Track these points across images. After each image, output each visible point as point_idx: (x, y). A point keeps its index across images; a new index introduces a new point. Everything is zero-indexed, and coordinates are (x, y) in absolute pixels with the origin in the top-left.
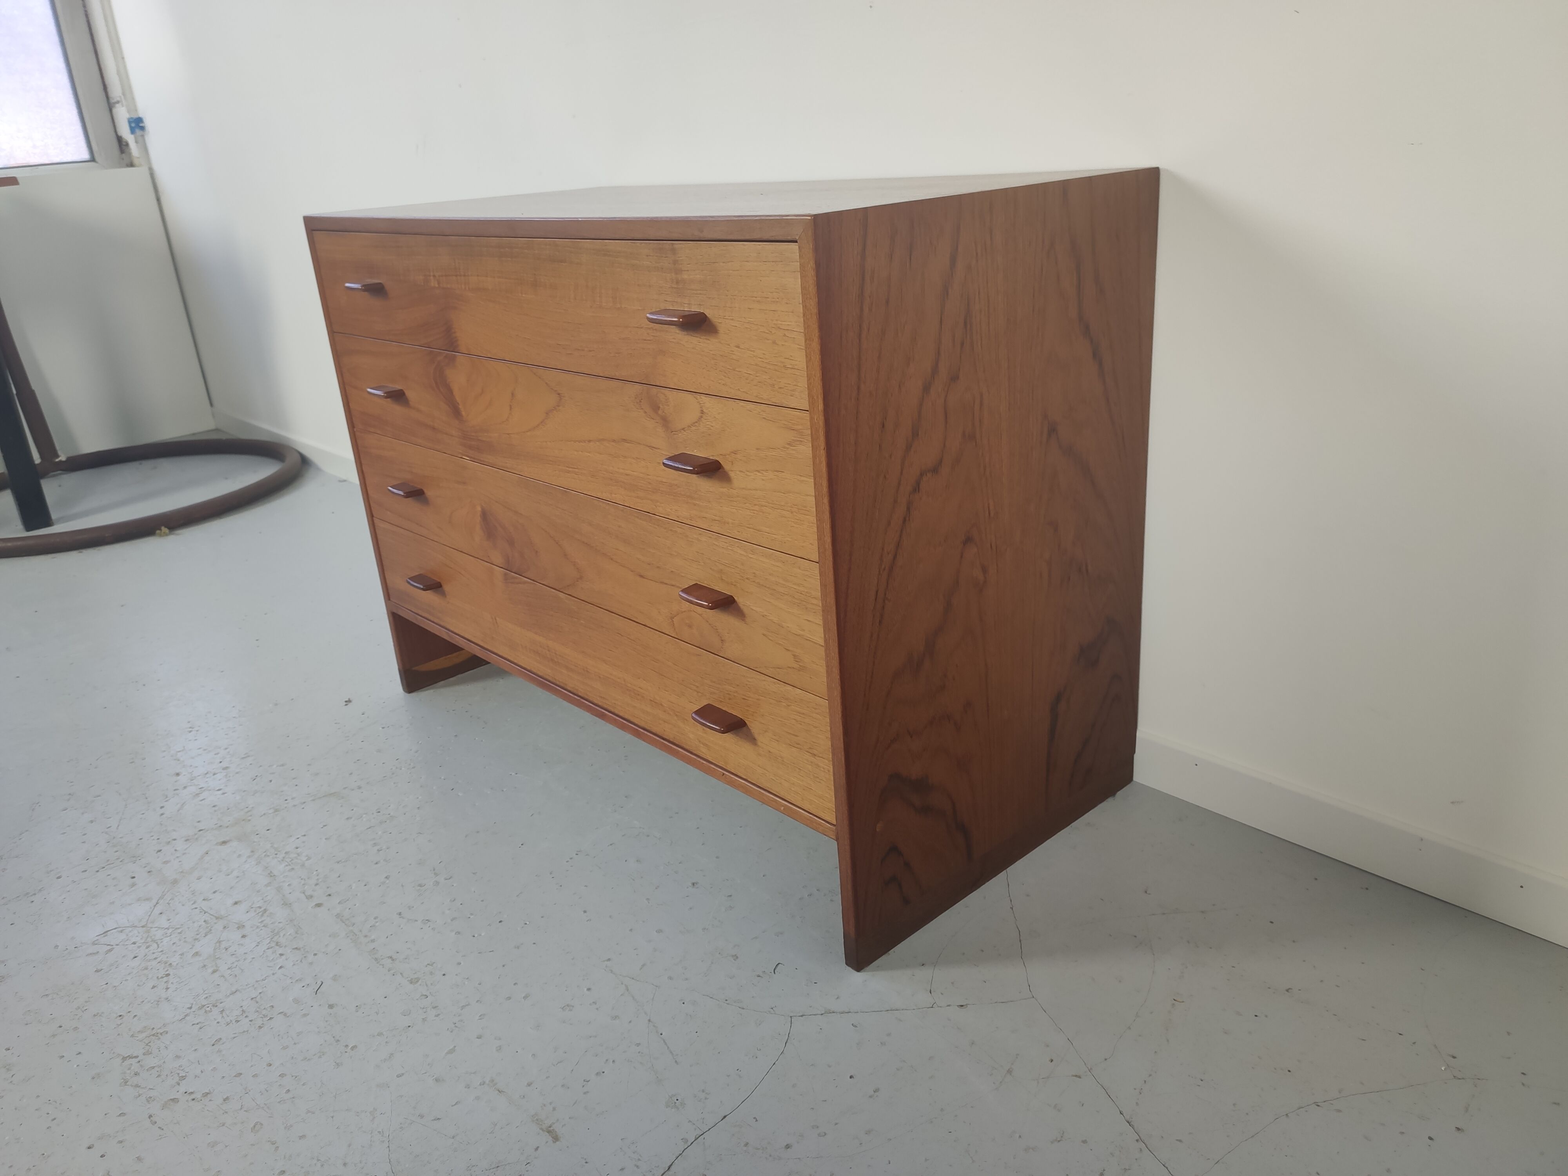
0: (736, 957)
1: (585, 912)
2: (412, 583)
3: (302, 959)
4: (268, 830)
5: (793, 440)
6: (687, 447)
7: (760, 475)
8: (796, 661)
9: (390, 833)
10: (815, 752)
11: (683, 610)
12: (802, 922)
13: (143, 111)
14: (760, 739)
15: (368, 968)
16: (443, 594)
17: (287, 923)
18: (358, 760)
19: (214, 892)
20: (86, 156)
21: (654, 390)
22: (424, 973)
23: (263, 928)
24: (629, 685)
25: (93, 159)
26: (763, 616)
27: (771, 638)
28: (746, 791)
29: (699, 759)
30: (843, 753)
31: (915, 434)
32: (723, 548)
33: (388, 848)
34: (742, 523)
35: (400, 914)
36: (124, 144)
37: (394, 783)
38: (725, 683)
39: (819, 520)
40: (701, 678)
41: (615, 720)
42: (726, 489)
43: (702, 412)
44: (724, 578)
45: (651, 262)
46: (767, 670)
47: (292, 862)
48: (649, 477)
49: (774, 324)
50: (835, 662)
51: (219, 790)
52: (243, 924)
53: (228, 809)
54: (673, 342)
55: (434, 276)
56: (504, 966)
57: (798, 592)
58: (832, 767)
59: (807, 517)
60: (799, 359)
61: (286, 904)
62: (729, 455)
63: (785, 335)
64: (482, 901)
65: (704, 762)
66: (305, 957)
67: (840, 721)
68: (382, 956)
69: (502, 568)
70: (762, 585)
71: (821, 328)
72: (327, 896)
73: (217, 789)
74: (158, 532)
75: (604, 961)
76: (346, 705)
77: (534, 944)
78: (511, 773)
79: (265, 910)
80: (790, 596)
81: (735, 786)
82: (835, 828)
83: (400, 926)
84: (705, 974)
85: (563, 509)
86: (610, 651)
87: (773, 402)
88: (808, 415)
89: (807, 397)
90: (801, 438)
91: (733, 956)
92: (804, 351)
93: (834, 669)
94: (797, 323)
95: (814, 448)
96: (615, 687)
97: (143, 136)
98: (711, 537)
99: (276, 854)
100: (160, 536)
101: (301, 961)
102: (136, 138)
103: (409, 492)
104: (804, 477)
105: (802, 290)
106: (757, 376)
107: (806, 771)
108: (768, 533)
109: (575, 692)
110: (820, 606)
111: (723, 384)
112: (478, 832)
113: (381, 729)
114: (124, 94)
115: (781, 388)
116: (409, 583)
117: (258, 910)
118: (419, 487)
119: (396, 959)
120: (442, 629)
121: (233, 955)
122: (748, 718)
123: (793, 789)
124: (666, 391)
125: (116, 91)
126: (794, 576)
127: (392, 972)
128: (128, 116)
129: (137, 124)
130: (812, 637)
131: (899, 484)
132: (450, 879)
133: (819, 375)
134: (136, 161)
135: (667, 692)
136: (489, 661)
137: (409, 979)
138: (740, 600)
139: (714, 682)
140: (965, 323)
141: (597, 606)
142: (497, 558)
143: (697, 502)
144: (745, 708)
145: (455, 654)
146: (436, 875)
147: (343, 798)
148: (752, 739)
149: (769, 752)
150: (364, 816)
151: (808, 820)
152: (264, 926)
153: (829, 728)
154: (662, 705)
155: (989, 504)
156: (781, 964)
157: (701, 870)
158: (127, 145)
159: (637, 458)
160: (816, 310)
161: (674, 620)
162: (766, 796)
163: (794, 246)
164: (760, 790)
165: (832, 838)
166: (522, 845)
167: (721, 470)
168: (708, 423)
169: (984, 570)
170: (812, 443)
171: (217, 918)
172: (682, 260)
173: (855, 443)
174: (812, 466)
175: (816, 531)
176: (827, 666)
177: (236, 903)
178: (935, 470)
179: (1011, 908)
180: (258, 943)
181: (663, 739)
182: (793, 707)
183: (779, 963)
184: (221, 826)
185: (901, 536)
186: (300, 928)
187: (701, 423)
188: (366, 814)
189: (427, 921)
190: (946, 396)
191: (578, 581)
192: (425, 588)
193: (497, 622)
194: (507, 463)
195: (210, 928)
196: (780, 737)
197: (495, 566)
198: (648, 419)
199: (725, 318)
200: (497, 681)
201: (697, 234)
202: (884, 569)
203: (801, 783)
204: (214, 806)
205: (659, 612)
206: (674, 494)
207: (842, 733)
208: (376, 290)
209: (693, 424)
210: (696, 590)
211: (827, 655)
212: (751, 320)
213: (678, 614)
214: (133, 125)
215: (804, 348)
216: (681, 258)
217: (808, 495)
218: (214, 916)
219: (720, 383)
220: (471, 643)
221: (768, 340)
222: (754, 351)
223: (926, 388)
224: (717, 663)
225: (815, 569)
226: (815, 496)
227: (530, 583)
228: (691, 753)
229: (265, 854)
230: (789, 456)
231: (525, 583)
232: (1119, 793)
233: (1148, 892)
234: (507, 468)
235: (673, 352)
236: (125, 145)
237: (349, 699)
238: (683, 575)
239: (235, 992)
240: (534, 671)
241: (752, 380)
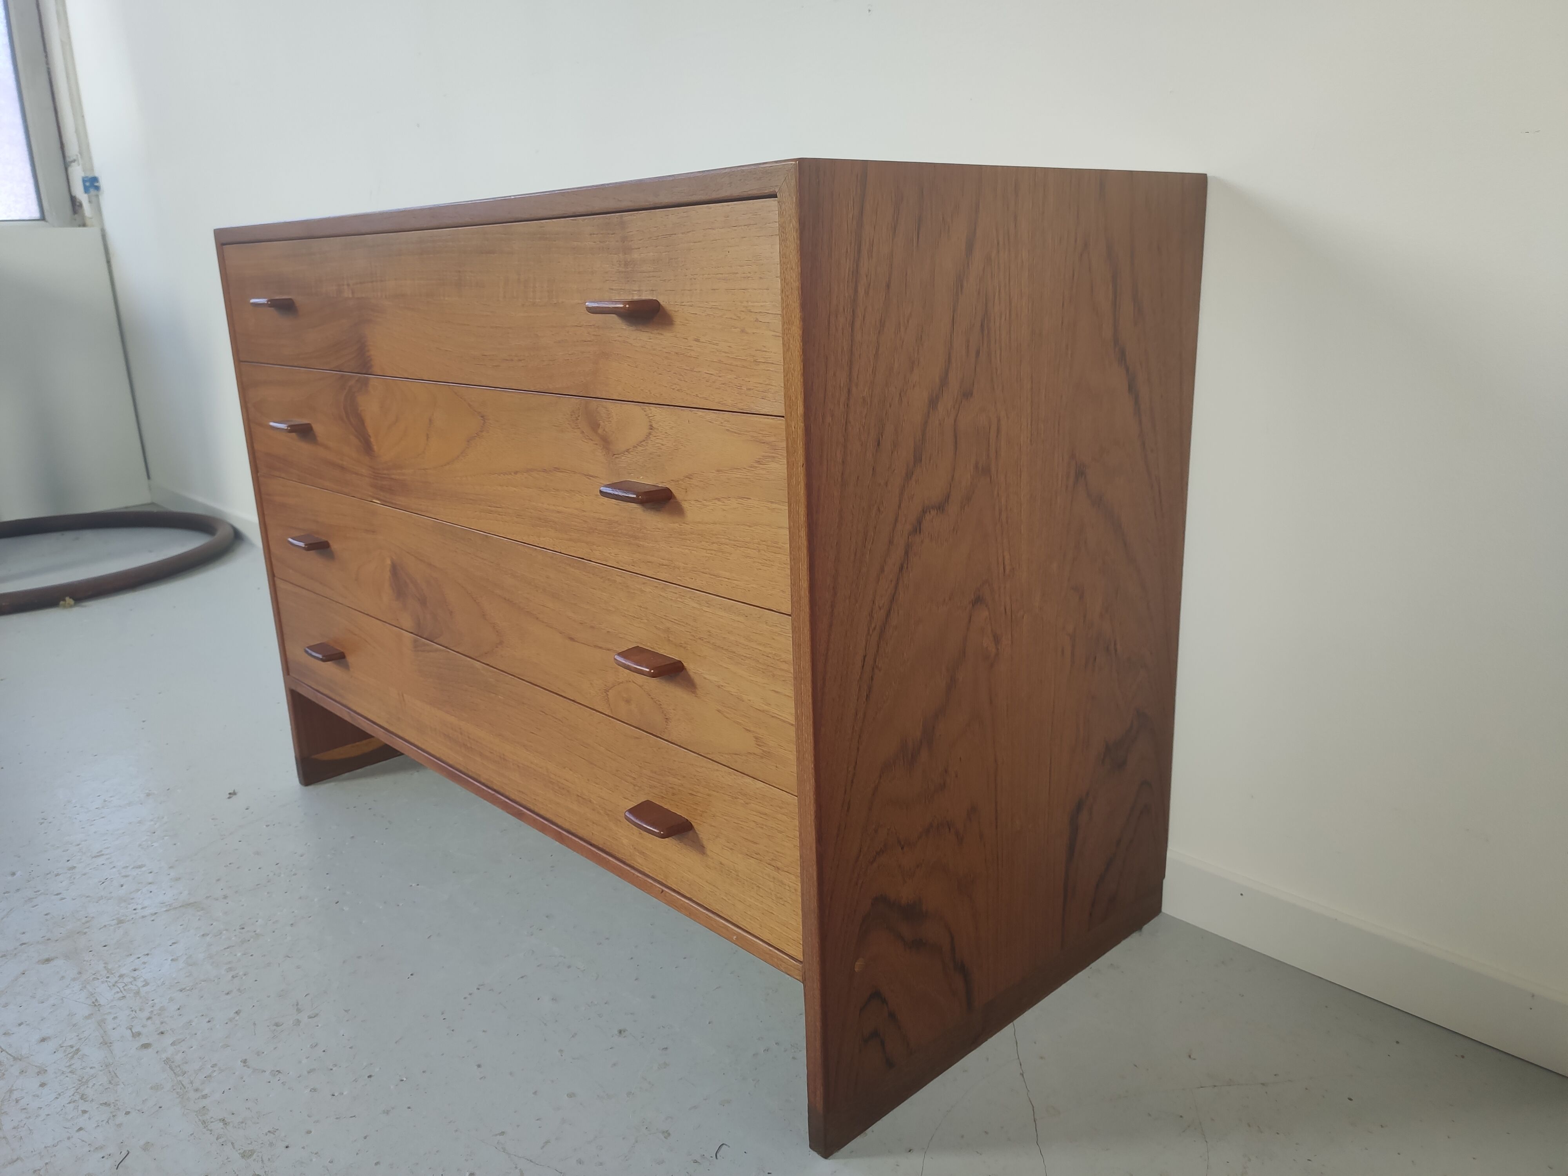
0: (667, 1134)
1: (479, 1066)
2: (310, 651)
3: (109, 1119)
4: (105, 946)
5: (763, 456)
6: (630, 473)
7: (720, 503)
8: (758, 745)
9: (252, 955)
10: (779, 865)
11: (620, 681)
12: (755, 1086)
13: (100, 171)
14: (710, 846)
15: (191, 1135)
16: (346, 667)
17: (101, 1068)
18: (230, 864)
19: (20, 1025)
20: (36, 214)
21: (594, 403)
22: (262, 1143)
23: (69, 1075)
24: (552, 776)
25: (43, 218)
26: (719, 687)
27: (728, 715)
28: (691, 914)
29: (633, 871)
30: (815, 867)
31: (918, 459)
32: (671, 599)
33: (245, 975)
34: (696, 568)
35: (245, 1061)
36: (78, 204)
37: (268, 893)
38: (669, 774)
39: (794, 559)
40: (640, 767)
41: (535, 820)
42: (677, 525)
43: (651, 427)
44: (670, 639)
45: (595, 242)
46: (721, 757)
47: (125, 988)
48: (584, 513)
49: (744, 307)
50: (809, 746)
51: (57, 894)
52: (46, 1069)
53: (63, 918)
54: (618, 341)
55: (348, 285)
56: (365, 1138)
57: (763, 655)
58: (800, 884)
59: (779, 556)
60: (774, 349)
61: (106, 1043)
62: (682, 480)
63: (757, 320)
64: (351, 1048)
65: (639, 875)
66: (113, 1116)
67: (813, 823)
68: (212, 1118)
69: (412, 633)
70: (719, 647)
71: (803, 306)
72: (158, 1034)
73: (56, 893)
74: (62, 603)
75: (496, 1135)
76: (229, 798)
77: (409, 1108)
78: (411, 884)
79: (78, 1050)
80: (754, 659)
81: (676, 906)
82: (801, 966)
83: (242, 1078)
84: (626, 1157)
85: (483, 559)
86: (531, 734)
87: (740, 409)
88: (784, 422)
89: (783, 399)
90: (773, 453)
91: (663, 1132)
92: (781, 338)
93: (807, 755)
94: (774, 303)
95: (790, 465)
96: (536, 779)
97: (97, 196)
98: (657, 587)
99: (108, 977)
100: (65, 607)
101: (108, 1122)
102: (89, 197)
103: (311, 544)
104: (776, 503)
105: (780, 258)
106: (720, 376)
107: (766, 889)
108: (729, 579)
109: (489, 784)
110: (791, 673)
111: (678, 390)
112: (359, 957)
113: (265, 827)
114: (81, 153)
115: (749, 389)
116: (306, 652)
117: (69, 1050)
118: (324, 539)
119: (229, 1123)
120: (344, 708)
121: (24, 1109)
122: (696, 820)
123: (749, 913)
124: (608, 404)
125: (72, 150)
126: (760, 634)
127: (221, 1140)
128: (83, 174)
129: (92, 184)
130: (780, 714)
131: (896, 520)
132: (315, 1017)
133: (799, 369)
134: (88, 222)
135: (597, 786)
136: (403, 752)
137: (241, 1151)
138: (690, 666)
139: (655, 773)
140: (982, 326)
141: (519, 678)
142: (407, 621)
143: (641, 543)
144: (692, 806)
145: (364, 742)
146: (299, 1011)
147: (203, 909)
148: (699, 847)
149: (721, 863)
150: (224, 932)
151: (767, 953)
152: (71, 1072)
153: (798, 834)
154: (590, 801)
155: (1004, 557)
156: (726, 1145)
157: (631, 1014)
158: (81, 205)
159: (571, 490)
160: (797, 283)
161: (608, 693)
162: (715, 921)
163: (772, 203)
164: (707, 913)
165: (797, 979)
166: (412, 975)
167: (672, 500)
168: (658, 441)
169: (997, 639)
170: (787, 459)
171: (15, 1059)
172: (632, 235)
173: (843, 462)
174: (787, 489)
175: (789, 574)
176: (798, 751)
177: (43, 1040)
178: (941, 507)
179: (1021, 1074)
180: (59, 1094)
181: (591, 845)
182: (753, 805)
183: (723, 1144)
184: (49, 939)
185: (896, 588)
186: (117, 1076)
187: (649, 442)
188: (227, 930)
189: (277, 1073)
190: (957, 416)
191: (497, 647)
192: (324, 658)
193: (404, 700)
194: (421, 505)
195: (3, 1072)
196: (735, 844)
197: (404, 631)
198: (585, 441)
199: (683, 304)
200: (412, 774)
201: (652, 200)
202: (875, 629)
203: (759, 905)
204: (46, 915)
205: (591, 684)
206: (614, 534)
207: (814, 841)
208: (285, 307)
209: (640, 444)
210: (636, 653)
211: (798, 737)
212: (714, 304)
213: (614, 686)
214: (88, 184)
215: (781, 335)
216: (631, 233)
217: (781, 528)
218: (12, 1056)
219: (673, 389)
220: (375, 726)
221: (736, 328)
222: (717, 344)
223: (933, 402)
224: (659, 748)
225: (787, 622)
226: (790, 528)
227: (443, 651)
228: (624, 863)
229: (94, 976)
230: (757, 478)
231: (437, 650)
232: (1146, 928)
233: (1192, 1057)
234: (422, 511)
235: (618, 354)
236: (79, 206)
237: (234, 790)
238: (621, 636)
239: (15, 1161)
240: (444, 758)
241: (714, 382)
